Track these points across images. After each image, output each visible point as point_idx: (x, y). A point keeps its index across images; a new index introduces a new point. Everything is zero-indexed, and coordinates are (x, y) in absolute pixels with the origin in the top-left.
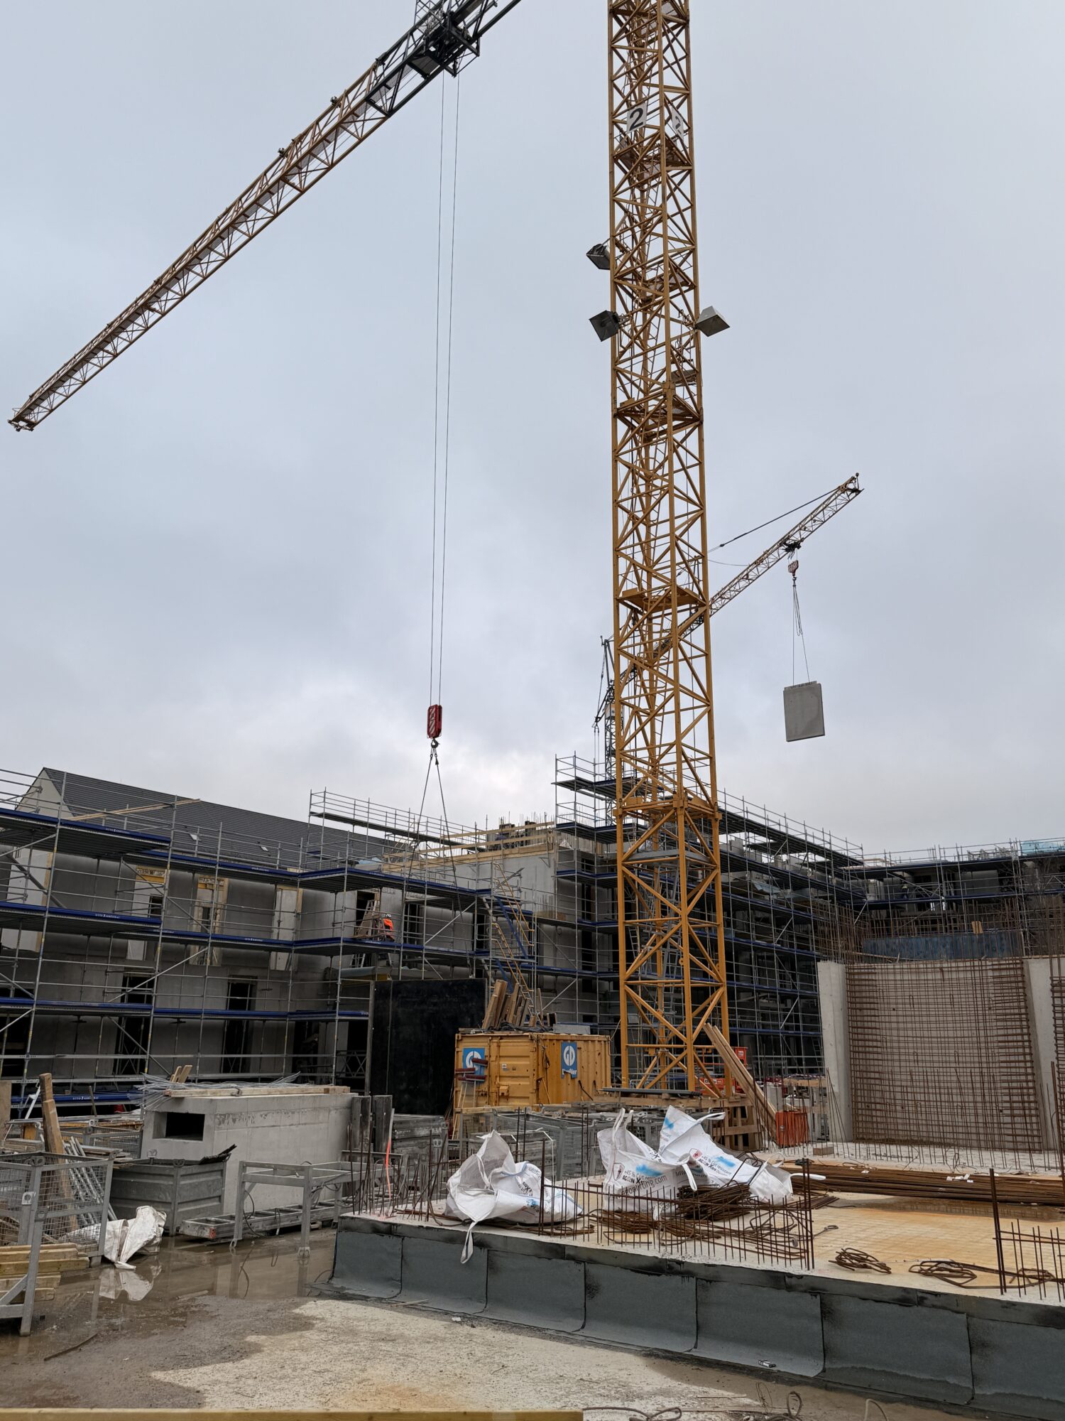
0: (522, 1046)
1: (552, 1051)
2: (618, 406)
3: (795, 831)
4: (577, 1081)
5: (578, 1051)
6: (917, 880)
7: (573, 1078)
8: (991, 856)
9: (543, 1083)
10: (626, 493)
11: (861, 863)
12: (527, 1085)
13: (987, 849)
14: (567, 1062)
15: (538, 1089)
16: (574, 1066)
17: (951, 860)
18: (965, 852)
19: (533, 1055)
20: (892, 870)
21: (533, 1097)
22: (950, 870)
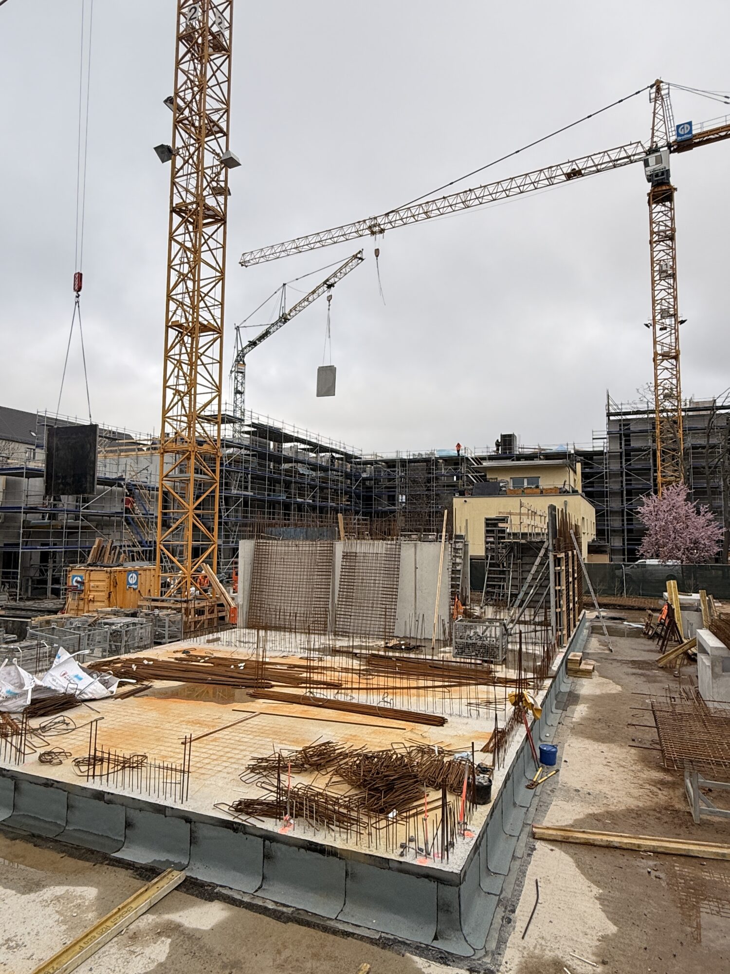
0: (102, 576)
1: (120, 578)
2: (174, 205)
3: (325, 443)
4: (137, 591)
5: (139, 576)
6: (389, 467)
7: (134, 589)
8: (424, 457)
9: (112, 594)
10: (177, 261)
11: (360, 458)
12: (104, 595)
13: (423, 453)
14: (131, 582)
15: (109, 597)
16: (136, 584)
17: (406, 457)
18: (411, 454)
19: (107, 580)
20: (376, 462)
21: (107, 602)
22: (403, 462)
